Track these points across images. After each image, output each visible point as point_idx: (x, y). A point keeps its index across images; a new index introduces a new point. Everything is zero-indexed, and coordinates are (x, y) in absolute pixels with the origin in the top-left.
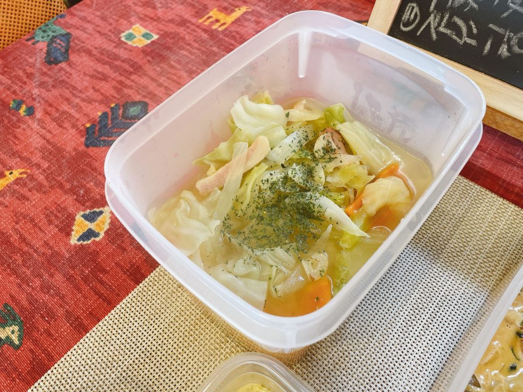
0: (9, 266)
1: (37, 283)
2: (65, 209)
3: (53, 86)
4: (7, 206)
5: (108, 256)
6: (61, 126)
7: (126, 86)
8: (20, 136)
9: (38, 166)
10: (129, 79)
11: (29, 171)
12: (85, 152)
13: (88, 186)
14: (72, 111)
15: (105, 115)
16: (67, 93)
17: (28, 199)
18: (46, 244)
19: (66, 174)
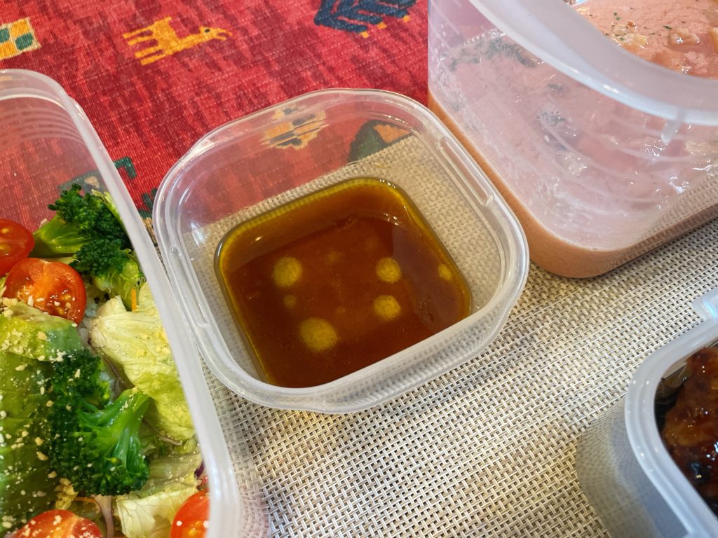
4: (190, 71)
9: (245, 31)
11: (231, 34)
12: (312, 31)
13: (304, 75)
17: (220, 69)
19: (278, 52)
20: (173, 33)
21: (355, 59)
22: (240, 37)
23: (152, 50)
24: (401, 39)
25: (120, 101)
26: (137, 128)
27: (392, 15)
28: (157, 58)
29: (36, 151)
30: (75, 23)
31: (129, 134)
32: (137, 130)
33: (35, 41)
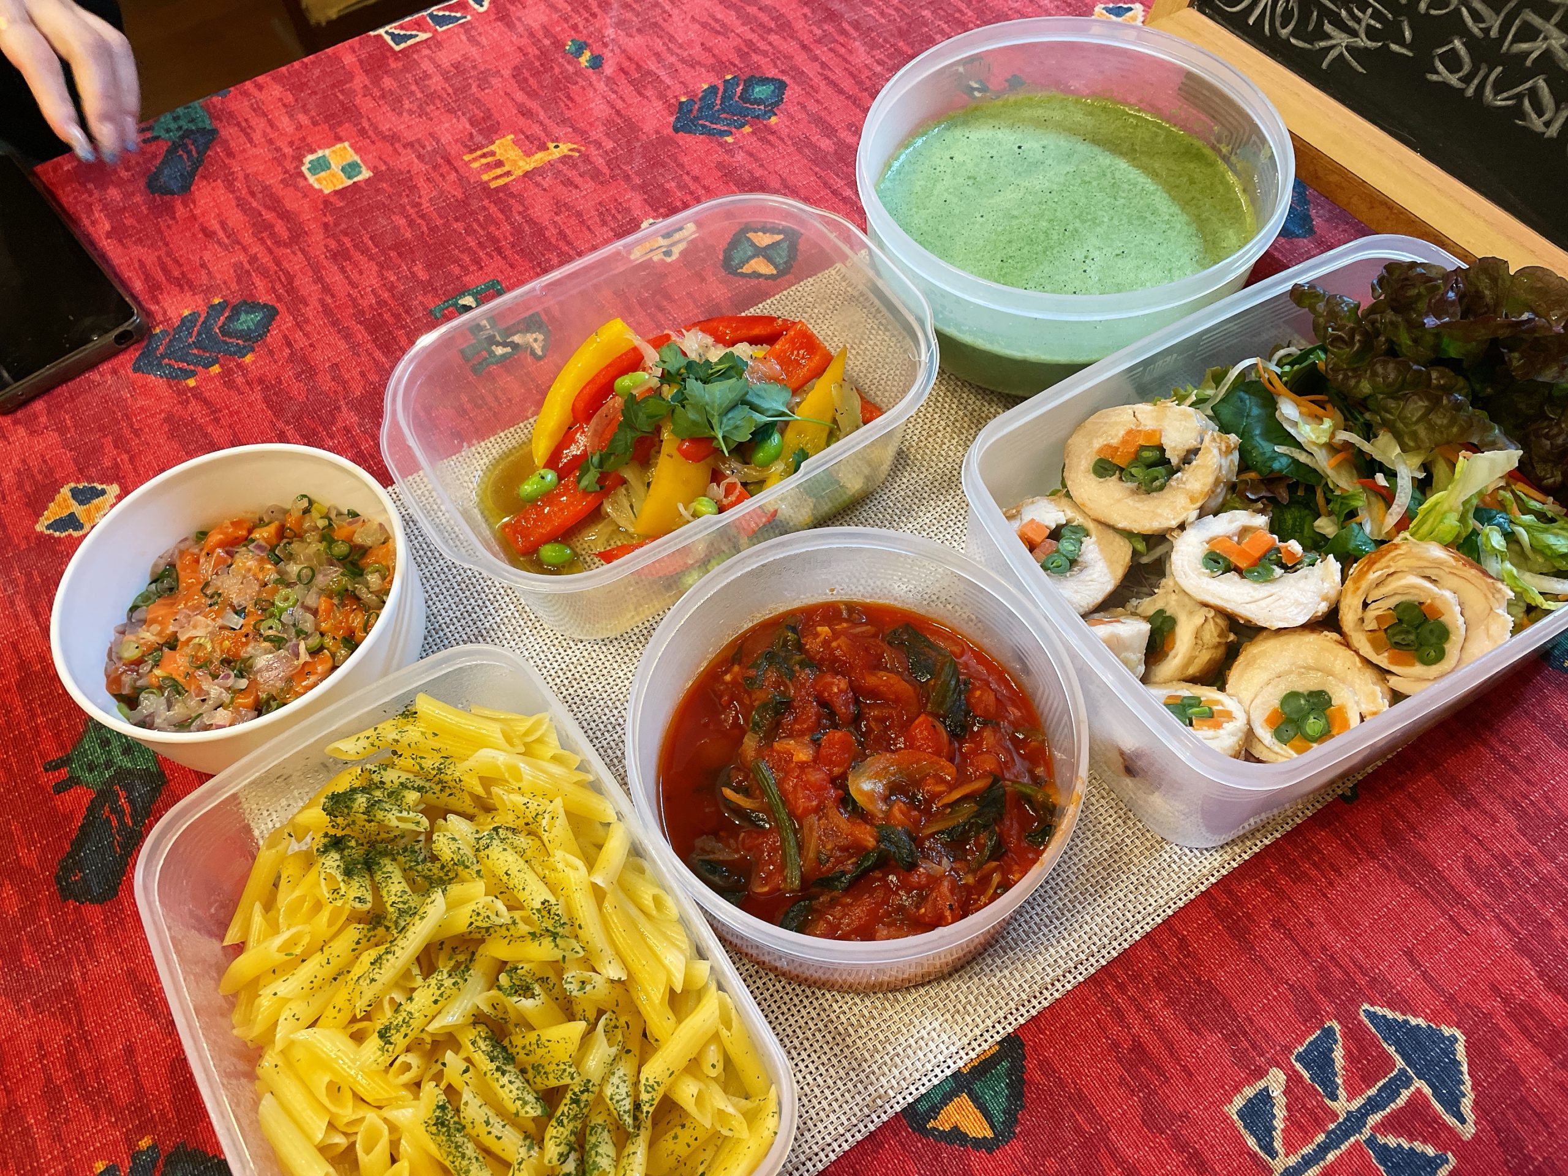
2: (628, 210)
3: (639, 30)
4: (545, 190)
5: (679, 282)
6: (640, 94)
7: (757, 50)
8: (576, 98)
9: (599, 145)
10: (764, 39)
11: (583, 149)
12: (672, 139)
13: (667, 186)
14: (662, 73)
15: (713, 89)
16: (659, 45)
17: (577, 187)
19: (638, 162)
20: (519, 152)
21: (720, 166)
22: (593, 151)
23: (499, 171)
24: (769, 142)
25: (475, 226)
26: (499, 251)
27: (758, 117)
28: (506, 180)
29: (398, 279)
30: (404, 147)
31: (492, 258)
32: (500, 253)
33: (364, 169)
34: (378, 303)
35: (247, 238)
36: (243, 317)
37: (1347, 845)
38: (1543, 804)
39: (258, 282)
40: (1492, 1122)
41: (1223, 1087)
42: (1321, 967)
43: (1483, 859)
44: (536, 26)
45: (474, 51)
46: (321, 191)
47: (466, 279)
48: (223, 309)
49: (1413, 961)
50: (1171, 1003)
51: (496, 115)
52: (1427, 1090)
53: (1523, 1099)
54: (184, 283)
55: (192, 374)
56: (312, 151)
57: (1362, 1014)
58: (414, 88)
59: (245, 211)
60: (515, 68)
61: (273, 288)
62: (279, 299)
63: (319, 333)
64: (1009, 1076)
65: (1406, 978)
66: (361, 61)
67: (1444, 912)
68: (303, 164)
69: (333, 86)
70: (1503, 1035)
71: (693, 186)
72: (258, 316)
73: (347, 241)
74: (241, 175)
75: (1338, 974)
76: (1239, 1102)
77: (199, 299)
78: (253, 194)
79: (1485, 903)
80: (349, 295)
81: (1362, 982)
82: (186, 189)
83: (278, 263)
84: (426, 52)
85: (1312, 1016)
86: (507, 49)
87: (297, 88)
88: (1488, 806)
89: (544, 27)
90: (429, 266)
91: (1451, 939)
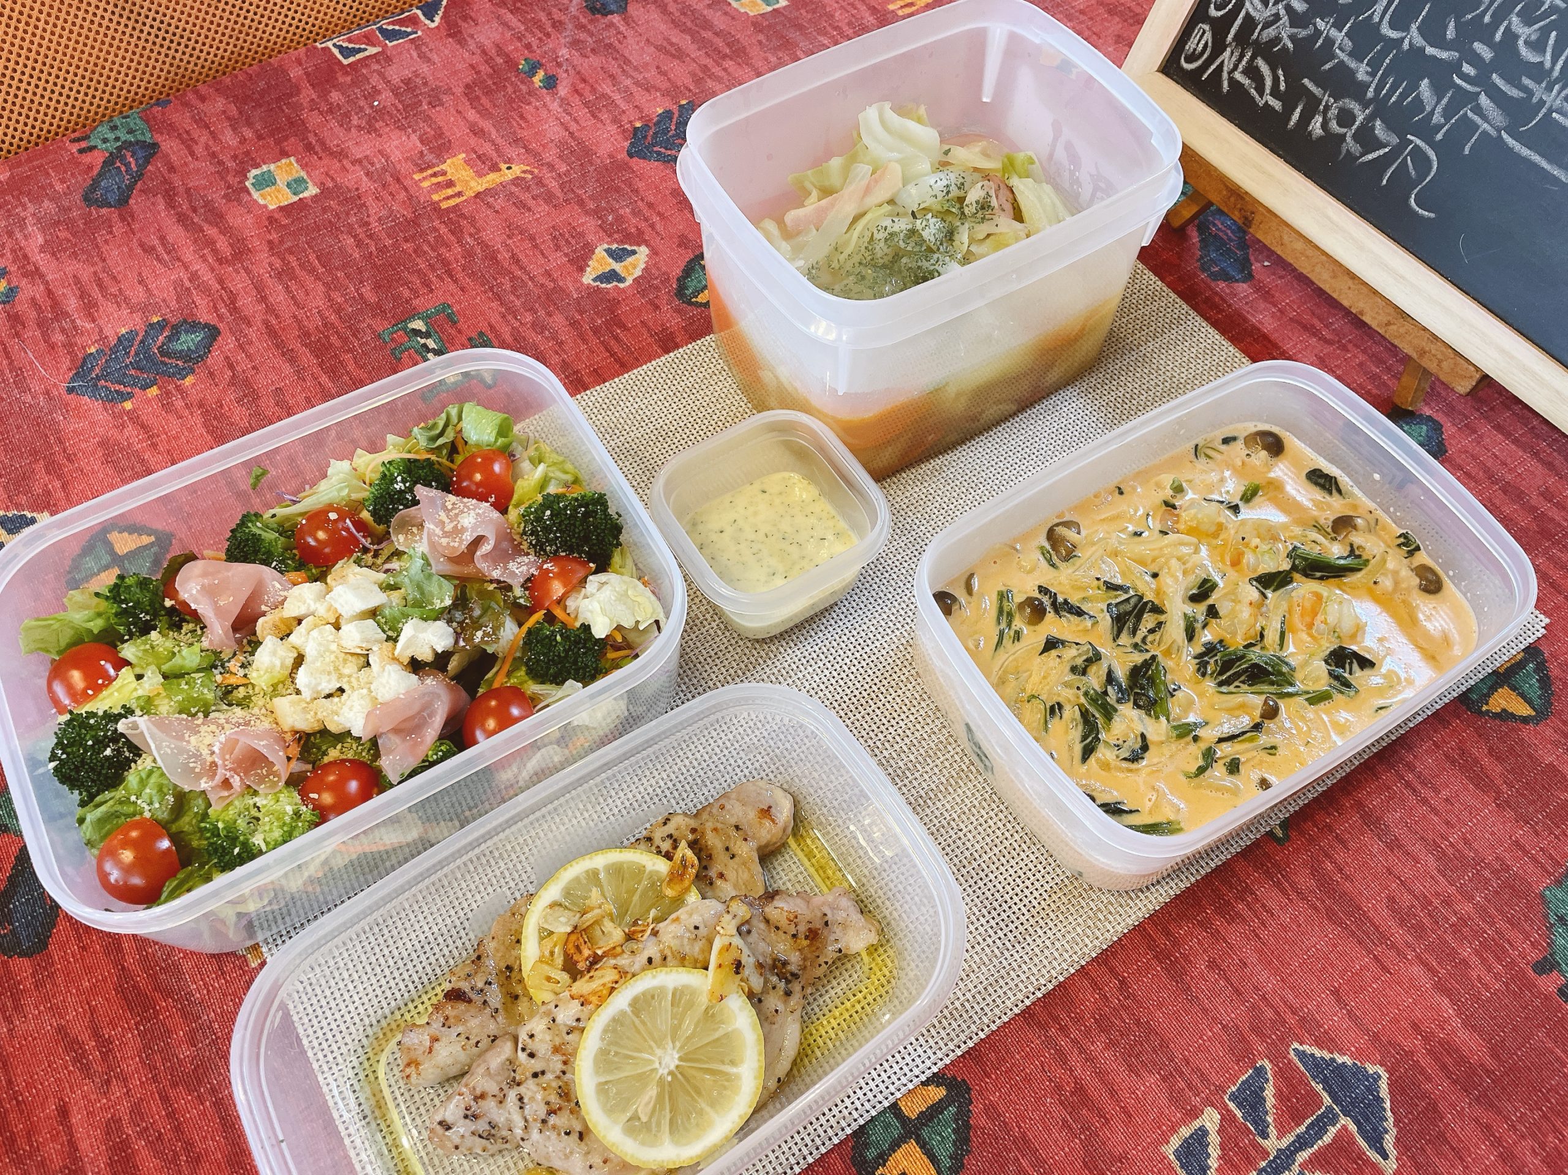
0: (491, 289)
1: (529, 318)
2: (582, 235)
3: (593, 50)
4: (497, 212)
5: (633, 310)
6: (594, 116)
7: (712, 76)
8: (529, 117)
9: (551, 167)
10: (718, 64)
11: (536, 171)
12: (626, 164)
13: (621, 212)
14: (617, 97)
15: (668, 114)
16: (613, 67)
17: (529, 210)
18: (548, 274)
19: (591, 187)
20: (471, 172)
22: (547, 174)
23: (450, 192)
25: (426, 248)
26: (450, 274)
28: (457, 200)
29: (346, 301)
30: (353, 163)
31: (442, 280)
32: (451, 276)
33: (310, 185)
34: (325, 325)
35: (188, 254)
36: (183, 338)
37: (1278, 885)
38: (1461, 845)
39: (198, 301)
40: (1412, 1158)
41: (1159, 1128)
42: (1254, 1007)
43: (1406, 899)
44: (488, 44)
45: (425, 69)
46: (265, 206)
47: (415, 302)
48: (163, 328)
49: (1339, 1000)
50: (1111, 1044)
51: (448, 134)
52: (1353, 1127)
53: (1441, 1135)
54: (120, 299)
55: (130, 396)
56: (257, 166)
57: (1292, 1053)
58: (362, 103)
59: (185, 226)
60: (467, 86)
61: (215, 307)
62: (221, 317)
63: (262, 356)
64: (956, 1121)
65: (1334, 1018)
66: (307, 74)
67: (1370, 952)
68: (247, 178)
69: (278, 99)
70: (1423, 1071)
71: (647, 212)
72: (197, 337)
73: (292, 259)
74: (181, 190)
75: (1269, 1013)
76: (1175, 1142)
77: (137, 317)
78: (195, 210)
79: (1407, 943)
80: (295, 317)
81: (1292, 1020)
82: (123, 201)
83: (221, 281)
84: (376, 67)
85: (1244, 1055)
86: (459, 66)
87: (241, 100)
88: (1410, 848)
89: (497, 46)
90: (377, 287)
91: (1376, 979)
